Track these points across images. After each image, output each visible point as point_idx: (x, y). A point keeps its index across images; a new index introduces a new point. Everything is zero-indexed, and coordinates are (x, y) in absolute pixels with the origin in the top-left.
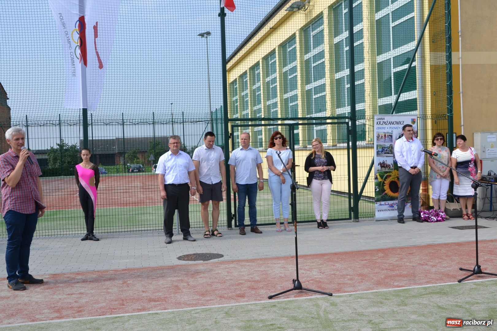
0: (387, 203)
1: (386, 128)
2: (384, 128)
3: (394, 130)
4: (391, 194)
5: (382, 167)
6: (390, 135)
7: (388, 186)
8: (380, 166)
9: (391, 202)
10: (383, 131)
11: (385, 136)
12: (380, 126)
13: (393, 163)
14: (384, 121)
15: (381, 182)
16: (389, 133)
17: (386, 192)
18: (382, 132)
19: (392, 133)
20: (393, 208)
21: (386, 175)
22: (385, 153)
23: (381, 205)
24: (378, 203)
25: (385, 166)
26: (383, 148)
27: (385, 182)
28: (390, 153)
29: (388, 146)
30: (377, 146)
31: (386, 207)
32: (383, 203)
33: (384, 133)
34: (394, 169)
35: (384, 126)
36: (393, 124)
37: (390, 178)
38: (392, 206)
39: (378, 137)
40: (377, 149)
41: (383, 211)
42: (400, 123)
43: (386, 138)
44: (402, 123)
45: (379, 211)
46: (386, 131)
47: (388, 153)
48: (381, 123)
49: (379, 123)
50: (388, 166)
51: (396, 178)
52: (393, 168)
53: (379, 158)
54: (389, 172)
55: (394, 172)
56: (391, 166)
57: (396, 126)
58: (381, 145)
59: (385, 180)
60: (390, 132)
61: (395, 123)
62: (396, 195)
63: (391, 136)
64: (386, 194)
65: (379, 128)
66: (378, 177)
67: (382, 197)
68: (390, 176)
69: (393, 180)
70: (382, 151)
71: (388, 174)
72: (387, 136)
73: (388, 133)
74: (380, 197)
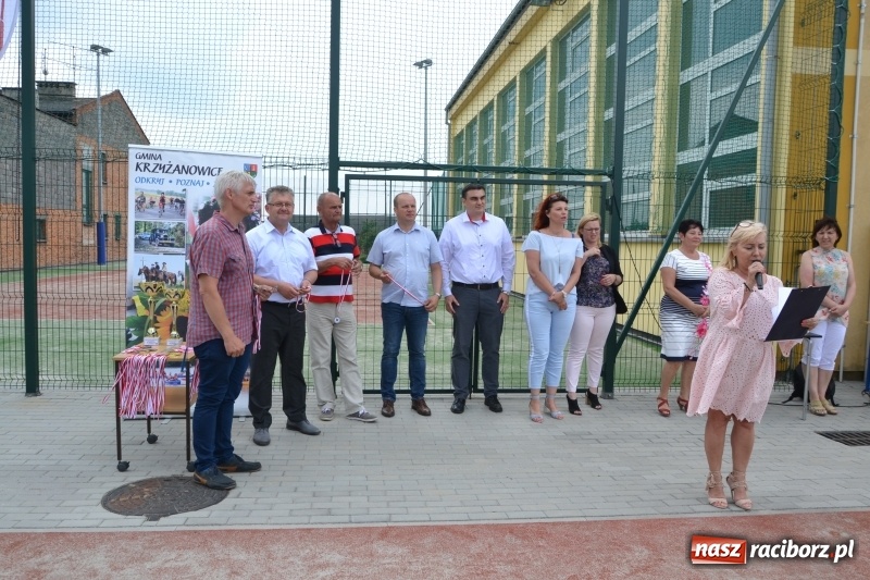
1: (166, 182)
2: (160, 181)
3: (190, 189)
5: (147, 278)
6: (177, 201)
8: (143, 276)
10: (157, 187)
11: (163, 200)
12: (146, 174)
13: (183, 270)
14: (158, 161)
15: (145, 317)
16: (176, 194)
18: (152, 190)
19: (184, 196)
22: (163, 245)
25: (161, 276)
26: (154, 231)
28: (177, 244)
29: (172, 226)
30: (137, 225)
33: (158, 192)
35: (160, 175)
36: (188, 171)
39: (140, 202)
40: (136, 233)
42: (210, 172)
43: (166, 207)
44: (215, 172)
46: (166, 187)
47: (172, 245)
48: (151, 168)
49: (142, 167)
50: (169, 278)
53: (141, 255)
56: (179, 278)
57: (197, 177)
58: (150, 224)
59: (157, 313)
60: (178, 189)
61: (193, 170)
63: (182, 203)
65: (141, 180)
66: (138, 304)
70: (152, 240)
72: (167, 201)
73: (171, 193)
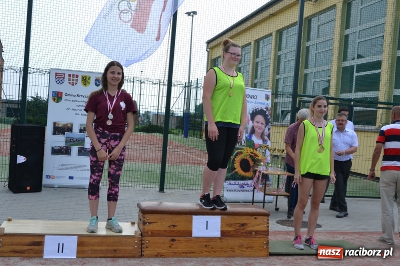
0: (237, 183)
4: (241, 173)
7: (239, 163)
9: (241, 182)
13: (245, 139)
17: (236, 170)
20: (244, 189)
21: (237, 151)
23: (230, 184)
24: (227, 181)
27: (236, 159)
31: (236, 187)
32: (232, 182)
34: (247, 146)
37: (242, 155)
38: (242, 186)
41: (232, 191)
42: (254, 98)
45: (228, 191)
51: (248, 156)
52: (245, 144)
54: (241, 149)
55: (245, 149)
56: (243, 142)
62: (248, 174)
64: (236, 173)
67: (232, 176)
68: (241, 153)
69: (245, 158)
71: (239, 151)
74: (229, 175)
